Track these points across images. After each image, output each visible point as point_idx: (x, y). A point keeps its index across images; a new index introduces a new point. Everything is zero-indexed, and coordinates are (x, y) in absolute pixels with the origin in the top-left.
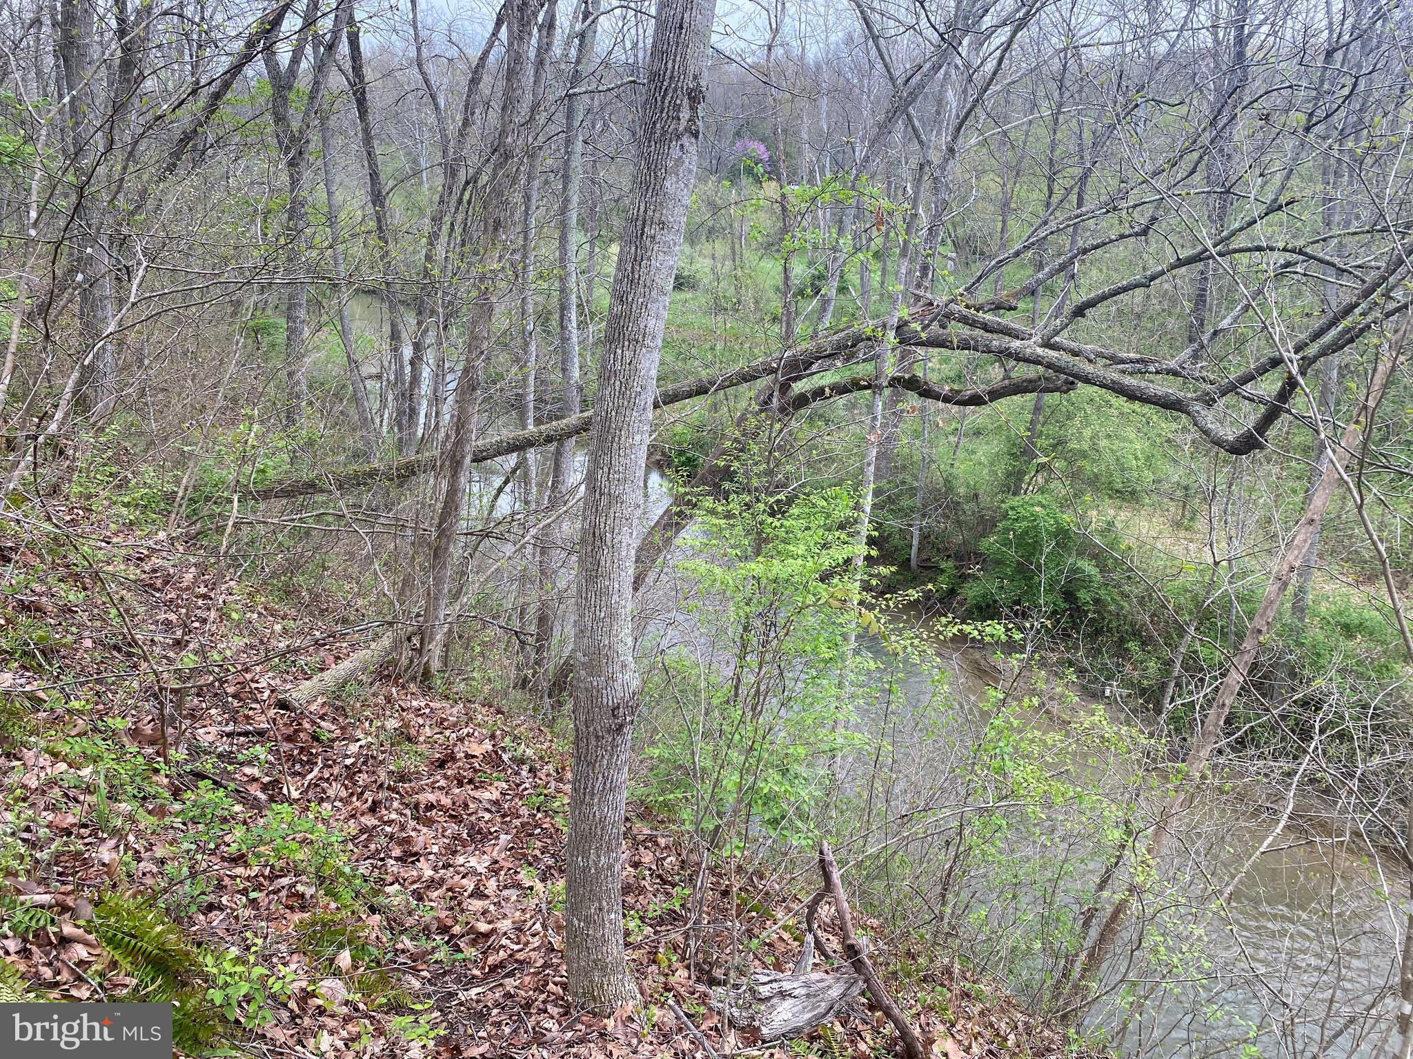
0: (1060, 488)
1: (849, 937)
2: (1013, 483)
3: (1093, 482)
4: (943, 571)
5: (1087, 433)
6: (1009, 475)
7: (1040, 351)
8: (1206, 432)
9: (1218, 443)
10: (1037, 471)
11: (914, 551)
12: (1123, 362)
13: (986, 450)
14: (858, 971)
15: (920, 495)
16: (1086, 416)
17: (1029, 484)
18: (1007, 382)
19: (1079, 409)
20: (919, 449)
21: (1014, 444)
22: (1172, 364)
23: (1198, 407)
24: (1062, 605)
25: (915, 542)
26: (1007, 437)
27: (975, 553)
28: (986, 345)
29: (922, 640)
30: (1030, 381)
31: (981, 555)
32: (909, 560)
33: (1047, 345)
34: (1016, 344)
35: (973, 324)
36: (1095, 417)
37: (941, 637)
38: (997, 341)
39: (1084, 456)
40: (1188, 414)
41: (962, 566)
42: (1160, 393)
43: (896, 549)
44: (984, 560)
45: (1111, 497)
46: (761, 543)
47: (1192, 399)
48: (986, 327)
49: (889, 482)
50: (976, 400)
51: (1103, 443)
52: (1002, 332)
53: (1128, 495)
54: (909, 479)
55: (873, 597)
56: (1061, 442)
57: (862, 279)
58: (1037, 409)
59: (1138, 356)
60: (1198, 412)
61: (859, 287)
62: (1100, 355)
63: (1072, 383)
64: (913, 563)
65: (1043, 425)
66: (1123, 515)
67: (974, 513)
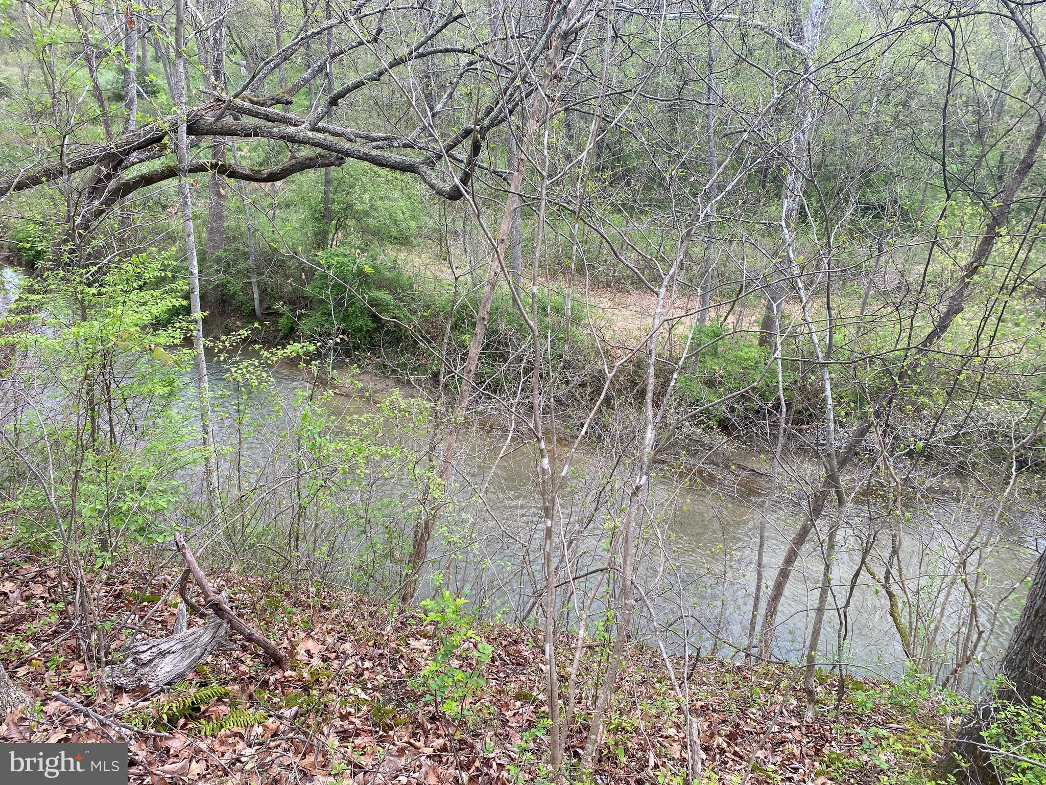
0: (354, 239)
1: (209, 596)
2: (321, 239)
3: (376, 233)
4: (282, 315)
5: (366, 197)
6: (316, 235)
7: (310, 134)
8: (432, 186)
9: (440, 193)
10: (337, 230)
11: (256, 303)
12: (375, 140)
13: (297, 217)
14: (222, 617)
15: (252, 258)
16: (363, 185)
17: (333, 240)
18: (294, 161)
19: (357, 180)
20: (244, 222)
21: (316, 211)
22: (409, 139)
23: (424, 168)
24: (372, 325)
25: (256, 296)
26: (310, 206)
27: (304, 298)
28: (269, 132)
29: (256, 367)
30: (311, 159)
31: (307, 298)
32: (254, 310)
33: (314, 129)
34: (291, 130)
35: (256, 115)
36: (369, 185)
37: (270, 362)
38: (276, 128)
39: (367, 214)
40: (419, 173)
41: (296, 309)
42: (398, 160)
43: (242, 304)
44: (311, 301)
45: (391, 243)
46: (84, 310)
47: (419, 163)
48: (267, 118)
49: (225, 251)
50: (272, 178)
51: (379, 203)
52: (280, 121)
53: (403, 241)
54: (241, 247)
55: (210, 341)
56: (349, 206)
57: (169, 83)
58: (328, 182)
59: (385, 135)
60: (425, 172)
61: (168, 90)
62: (358, 136)
63: (342, 158)
64: (258, 312)
65: (334, 194)
66: (402, 256)
67: (296, 267)
